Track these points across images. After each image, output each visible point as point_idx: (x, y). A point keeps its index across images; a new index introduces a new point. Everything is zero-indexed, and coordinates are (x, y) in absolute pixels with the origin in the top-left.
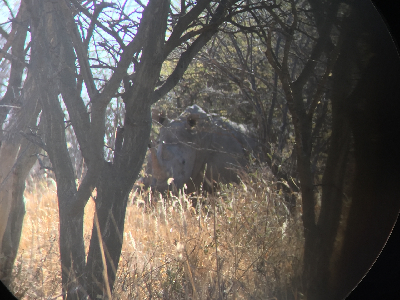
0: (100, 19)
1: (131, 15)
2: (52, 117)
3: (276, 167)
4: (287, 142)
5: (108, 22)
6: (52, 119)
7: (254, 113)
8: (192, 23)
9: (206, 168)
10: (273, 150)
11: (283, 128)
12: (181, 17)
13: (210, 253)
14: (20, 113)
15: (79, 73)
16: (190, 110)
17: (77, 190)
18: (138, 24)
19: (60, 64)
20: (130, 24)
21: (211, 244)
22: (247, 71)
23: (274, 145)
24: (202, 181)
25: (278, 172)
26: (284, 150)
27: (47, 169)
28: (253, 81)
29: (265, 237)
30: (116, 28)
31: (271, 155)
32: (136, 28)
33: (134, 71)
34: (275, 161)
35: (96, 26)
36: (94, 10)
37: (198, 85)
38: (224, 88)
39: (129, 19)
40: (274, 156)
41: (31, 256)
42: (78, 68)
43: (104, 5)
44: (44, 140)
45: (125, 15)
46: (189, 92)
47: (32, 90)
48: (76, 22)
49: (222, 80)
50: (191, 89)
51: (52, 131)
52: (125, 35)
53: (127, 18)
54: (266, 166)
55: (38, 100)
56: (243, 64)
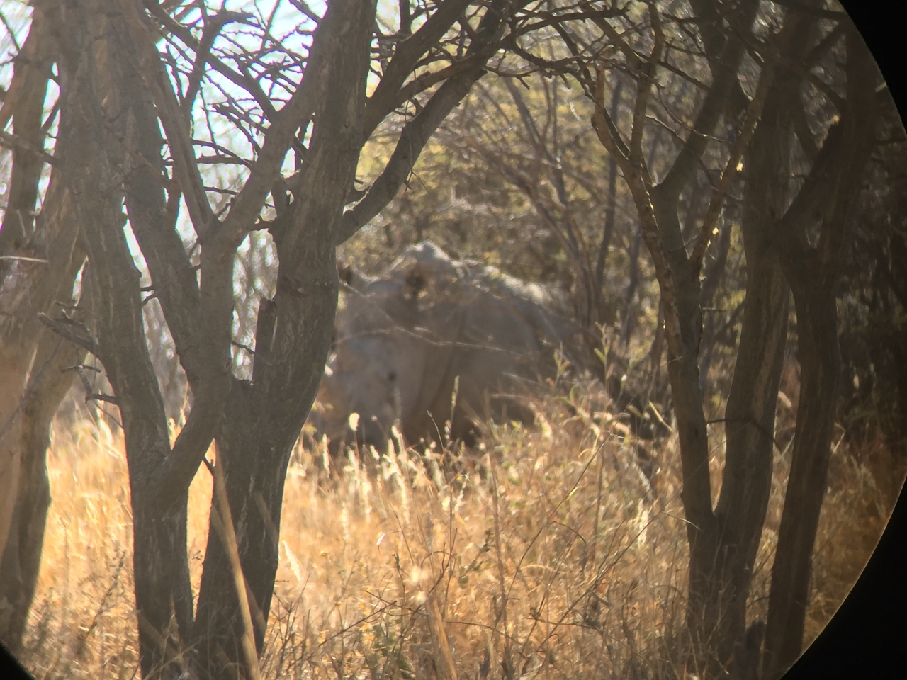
0: (215, 49)
1: (286, 40)
2: (111, 278)
3: (616, 382)
4: (638, 324)
5: (236, 57)
6: (111, 285)
7: (562, 256)
8: (426, 54)
9: (456, 387)
10: (609, 342)
11: (630, 291)
12: (402, 41)
13: (472, 585)
14: (36, 273)
15: (170, 177)
16: (414, 253)
17: (172, 448)
18: (304, 60)
19: (128, 156)
20: (284, 61)
21: (475, 562)
22: (545, 162)
23: (610, 330)
24: (449, 418)
25: (621, 393)
26: (634, 341)
27: (101, 400)
28: (560, 185)
29: (594, 544)
30: (253, 69)
31: (603, 353)
32: (298, 68)
33: (297, 168)
34: (612, 367)
35: (208, 66)
36: (204, 29)
37: (432, 195)
38: (493, 200)
39: (282, 50)
40: (611, 356)
41: (65, 601)
42: (169, 164)
43: (225, 17)
44: (95, 333)
45: (273, 40)
46: (411, 212)
47: (62, 218)
48: (162, 59)
49: (489, 183)
50: (416, 204)
51: (112, 312)
52: (273, 86)
53: (277, 46)
54: (592, 378)
55: (75, 240)
56: (536, 146)
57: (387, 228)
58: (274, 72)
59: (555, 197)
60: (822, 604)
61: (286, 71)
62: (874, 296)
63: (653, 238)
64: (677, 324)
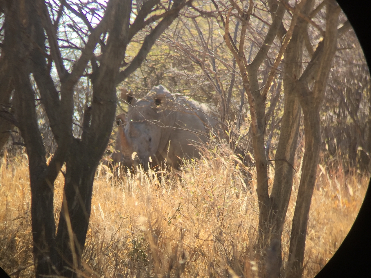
2: (23, 95)
4: (244, 121)
6: (23, 98)
7: (214, 93)
8: (155, 7)
9: (169, 145)
10: (231, 128)
11: (241, 107)
12: (145, 1)
13: (173, 224)
15: (49, 53)
16: (155, 90)
17: (48, 166)
18: (105, 7)
19: (31, 44)
20: (97, 7)
21: (174, 215)
25: (236, 148)
28: (214, 63)
29: (224, 209)
30: (84, 10)
31: (229, 133)
32: (103, 10)
34: (232, 138)
35: (65, 8)
37: (163, 66)
38: (187, 69)
39: (96, 2)
40: (232, 133)
42: (48, 48)
44: (16, 117)
46: (155, 73)
48: (46, 4)
49: (186, 62)
51: (23, 109)
52: (92, 17)
54: (225, 142)
56: (204, 47)
57: (145, 79)
58: (93, 11)
59: (212, 68)
60: (314, 235)
61: (98, 11)
62: (339, 111)
63: (247, 86)
64: (256, 121)
